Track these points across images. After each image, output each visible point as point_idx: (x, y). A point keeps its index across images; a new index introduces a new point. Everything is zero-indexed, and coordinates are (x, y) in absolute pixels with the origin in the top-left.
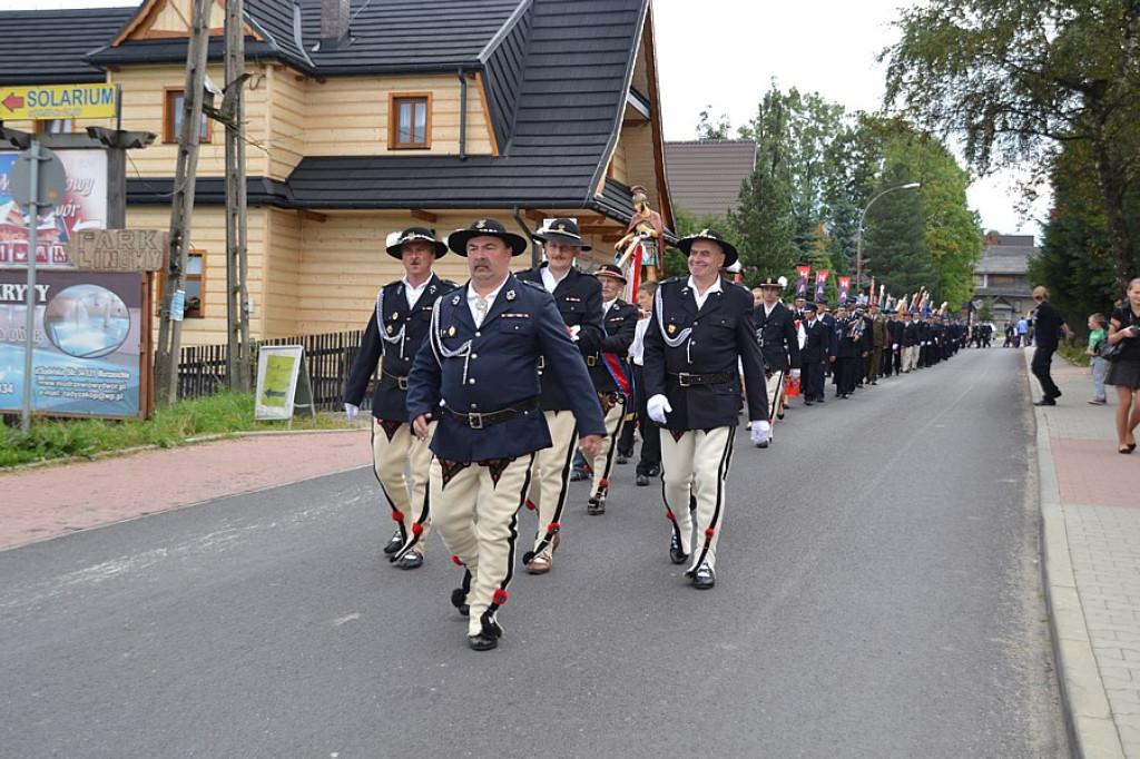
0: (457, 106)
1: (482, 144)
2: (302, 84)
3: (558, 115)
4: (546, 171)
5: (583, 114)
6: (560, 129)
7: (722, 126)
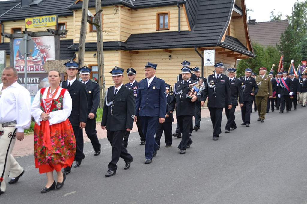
0: (177, 16)
1: (185, 27)
2: (130, 12)
3: (210, 16)
4: (205, 35)
5: (218, 16)
6: (211, 21)
7: (279, 16)
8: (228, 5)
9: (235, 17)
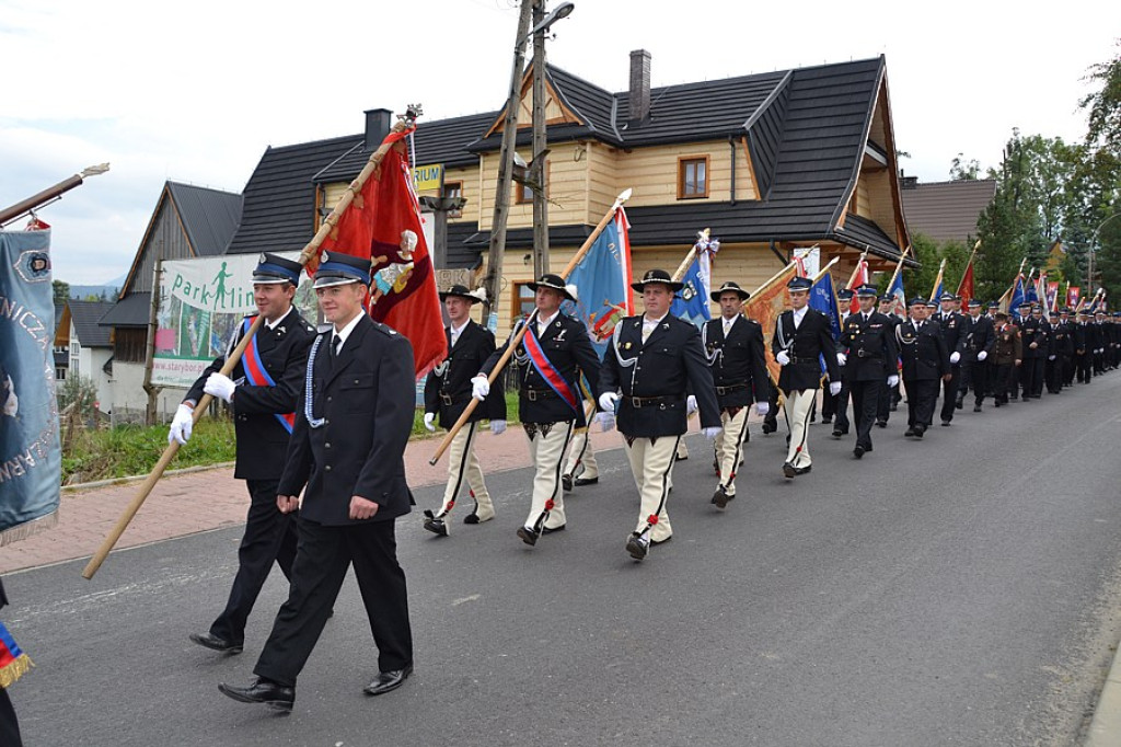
0: (728, 164)
1: (748, 192)
2: (613, 155)
3: (808, 166)
4: (797, 211)
5: (828, 165)
6: (810, 177)
7: (972, 169)
8: (853, 141)
9: (870, 169)
